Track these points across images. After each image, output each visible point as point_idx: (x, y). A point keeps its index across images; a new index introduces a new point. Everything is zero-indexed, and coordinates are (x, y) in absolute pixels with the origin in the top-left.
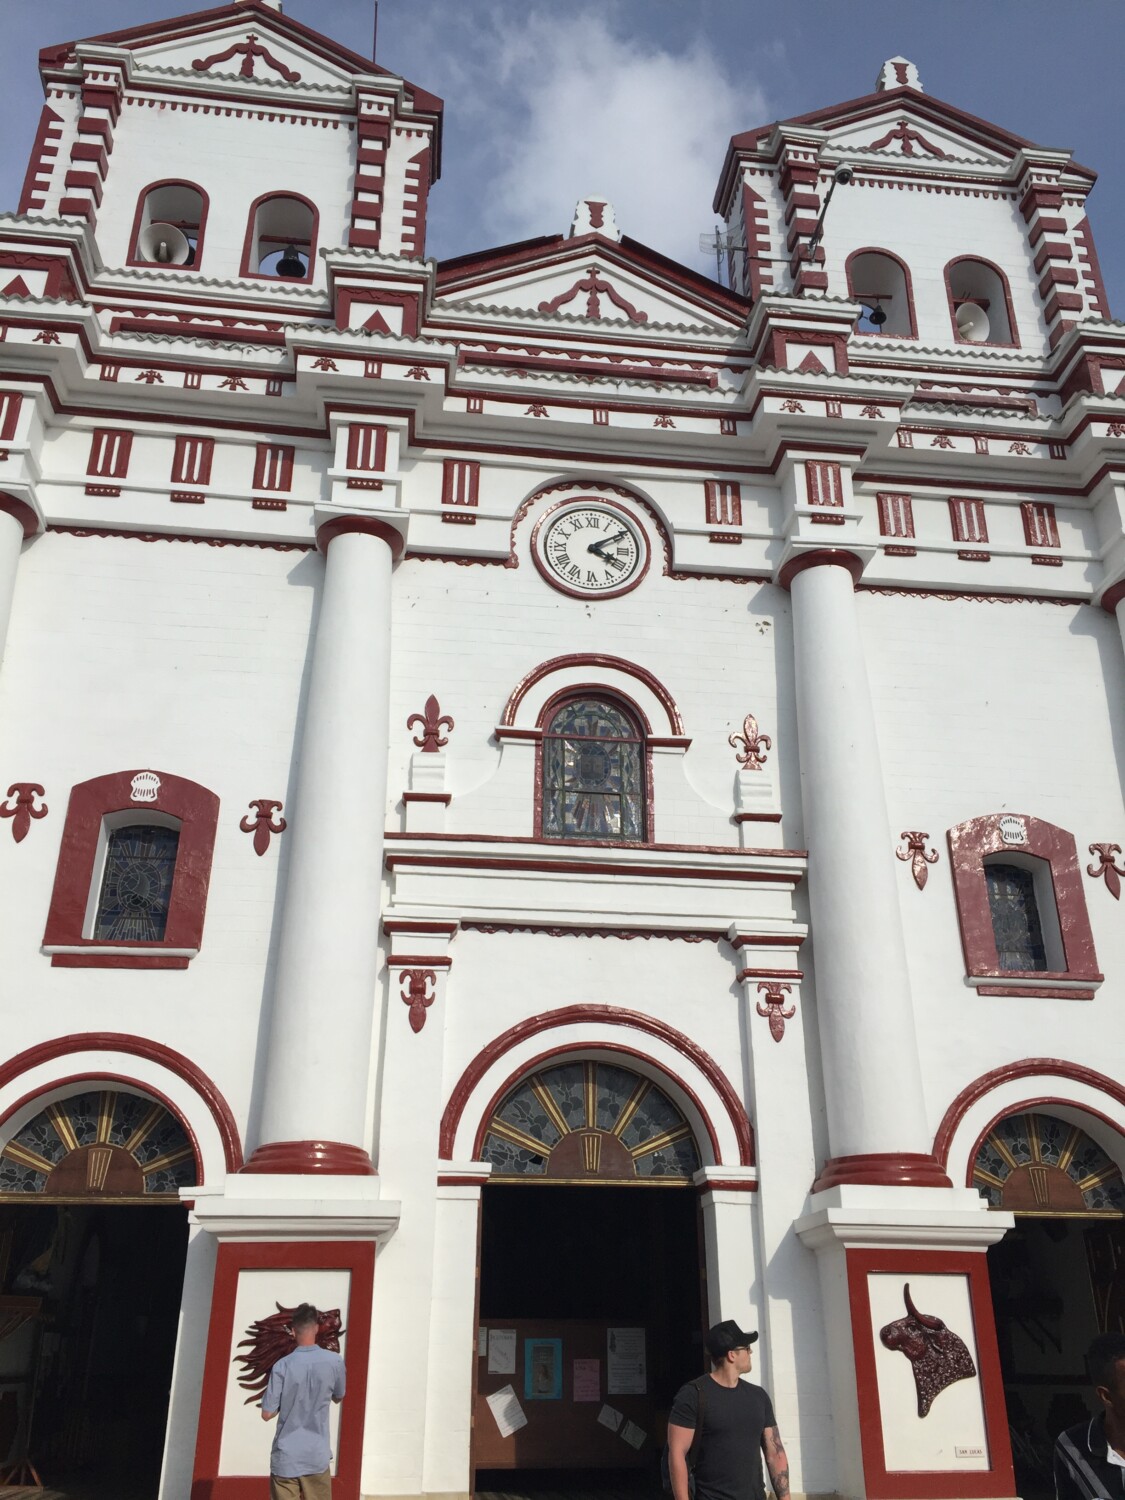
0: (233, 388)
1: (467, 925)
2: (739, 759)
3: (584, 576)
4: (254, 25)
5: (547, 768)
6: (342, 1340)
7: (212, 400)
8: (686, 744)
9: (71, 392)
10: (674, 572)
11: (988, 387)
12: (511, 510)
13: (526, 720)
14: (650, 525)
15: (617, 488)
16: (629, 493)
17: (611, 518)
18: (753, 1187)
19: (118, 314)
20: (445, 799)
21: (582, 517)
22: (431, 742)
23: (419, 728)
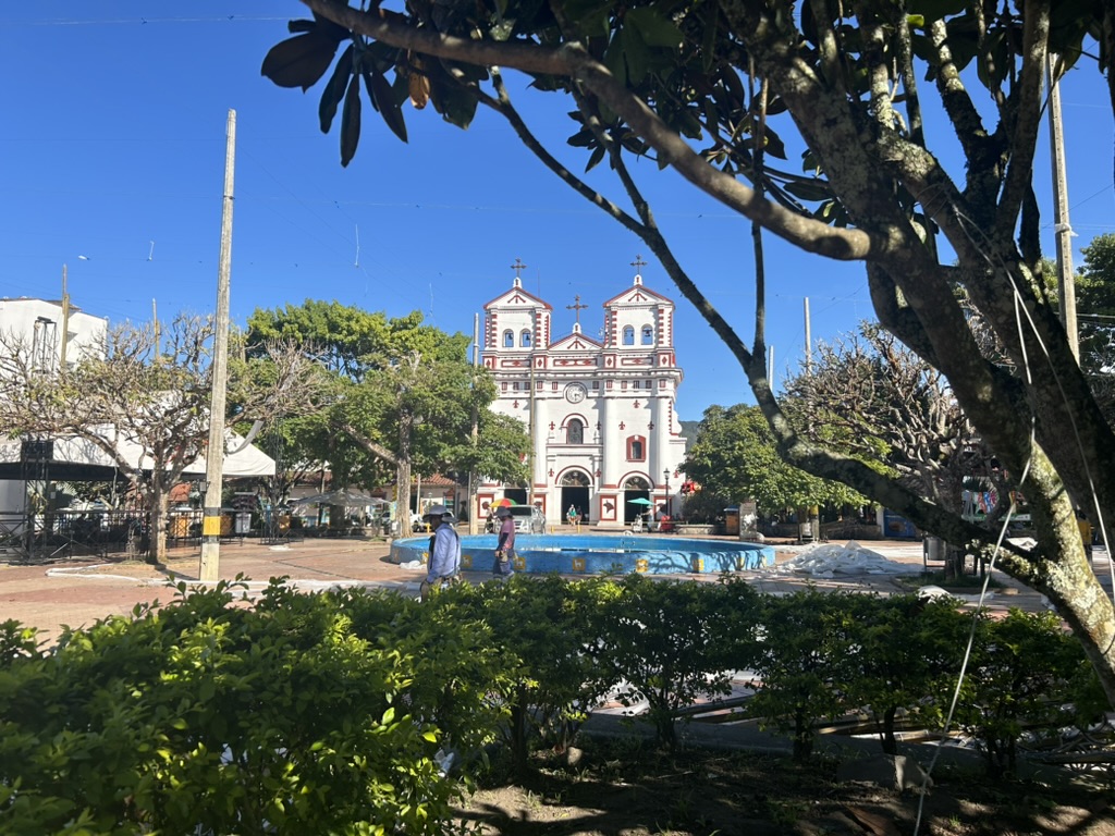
0: (520, 376)
1: (557, 455)
2: (596, 428)
3: (574, 399)
4: (517, 291)
5: (568, 432)
7: (518, 379)
8: (588, 427)
10: (588, 398)
11: (645, 355)
12: (562, 390)
13: (565, 425)
14: (585, 390)
16: (581, 383)
17: (578, 388)
18: (594, 488)
20: (554, 438)
21: (573, 390)
23: (550, 427)
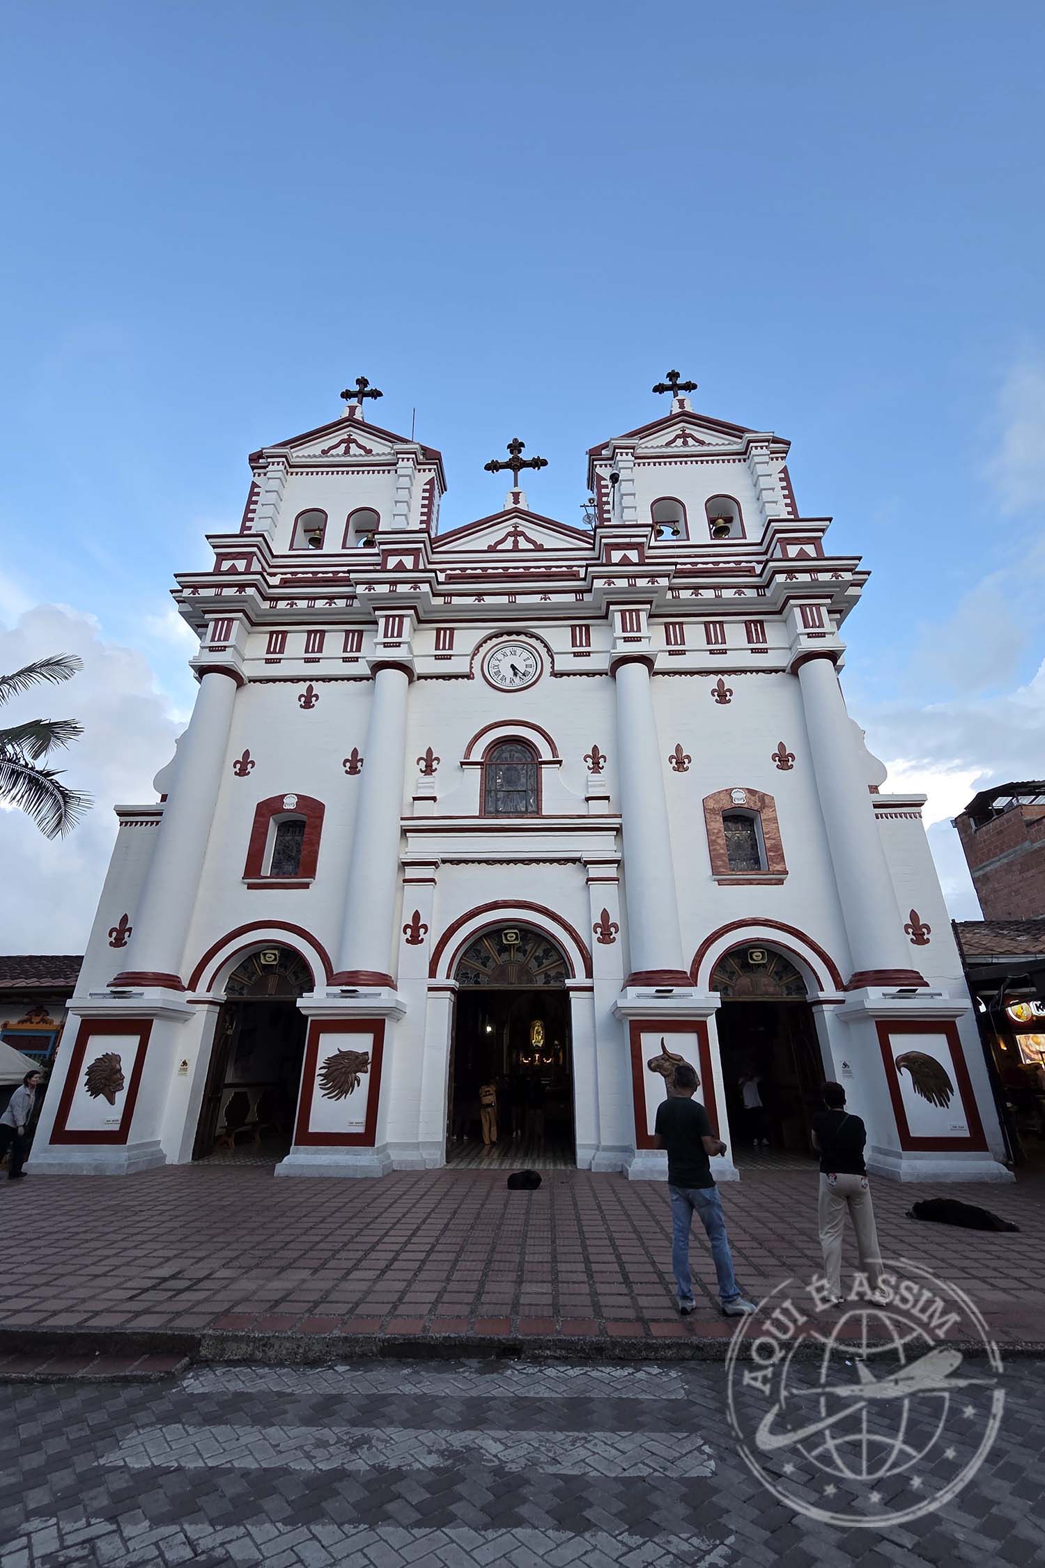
0: (330, 605)
1: (444, 861)
2: (588, 768)
3: (508, 681)
4: (350, 428)
5: (486, 780)
6: (369, 1066)
7: (322, 612)
8: (560, 762)
9: (257, 616)
10: (555, 674)
11: (729, 562)
12: (470, 650)
13: (477, 756)
14: (543, 651)
15: (526, 634)
16: (532, 636)
17: (523, 650)
18: (591, 989)
19: (284, 576)
20: (434, 799)
21: (507, 651)
22: (429, 770)
23: (423, 764)
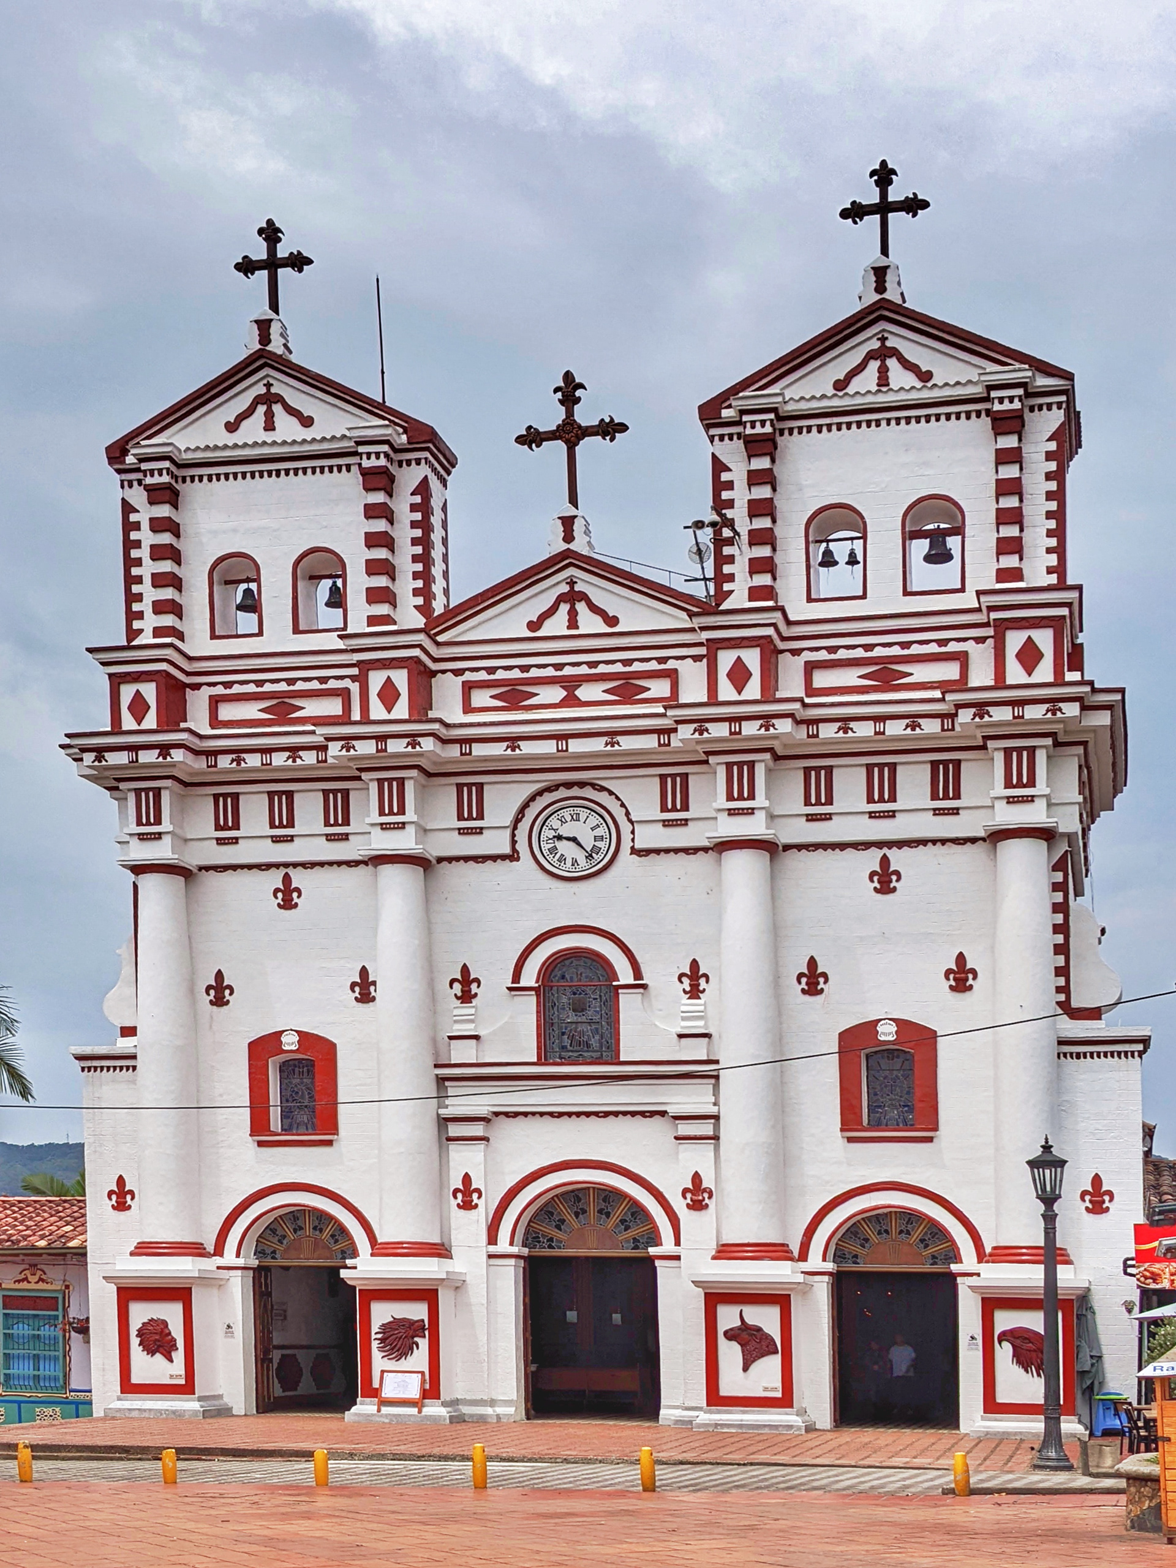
0: (294, 761)
1: (498, 1116)
2: (685, 991)
3: (569, 862)
5: (544, 1011)
8: (644, 986)
10: (637, 851)
11: (927, 642)
12: (509, 819)
13: (529, 978)
14: (619, 814)
15: (593, 788)
16: (603, 789)
17: (589, 811)
20: (476, 1037)
21: (567, 814)
23: (457, 988)
